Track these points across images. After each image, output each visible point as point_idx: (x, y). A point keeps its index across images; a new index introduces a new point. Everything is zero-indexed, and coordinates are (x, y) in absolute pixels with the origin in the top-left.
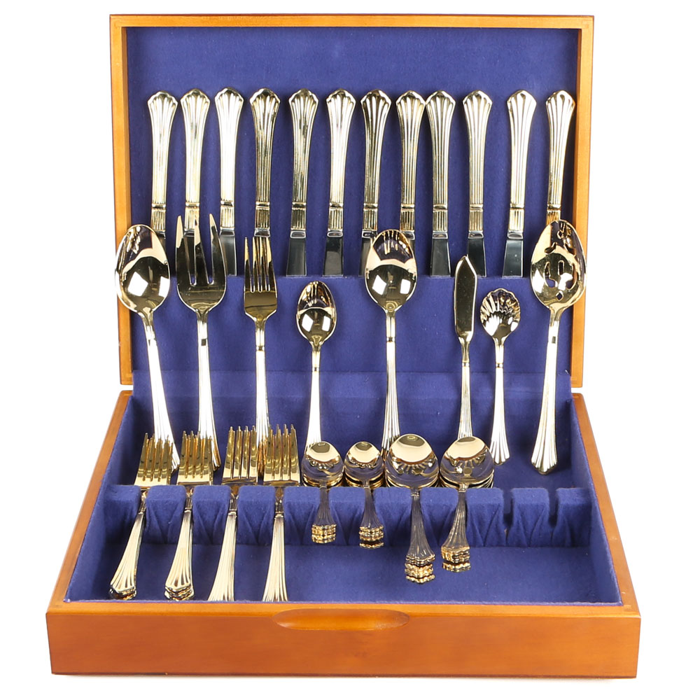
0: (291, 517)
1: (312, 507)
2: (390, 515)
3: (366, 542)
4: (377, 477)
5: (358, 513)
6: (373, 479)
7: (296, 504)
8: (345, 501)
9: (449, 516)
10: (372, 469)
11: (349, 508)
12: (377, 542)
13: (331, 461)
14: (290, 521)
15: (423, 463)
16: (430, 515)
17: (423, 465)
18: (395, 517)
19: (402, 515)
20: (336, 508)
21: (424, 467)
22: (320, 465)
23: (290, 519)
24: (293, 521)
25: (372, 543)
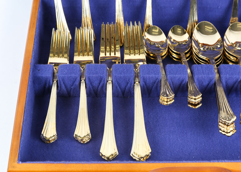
0: (144, 84)
1: (157, 79)
2: (202, 83)
3: (192, 104)
5: (184, 82)
6: (186, 51)
7: (148, 77)
8: (177, 76)
9: (237, 83)
10: (185, 45)
11: (179, 79)
12: (198, 104)
16: (226, 82)
18: (205, 84)
19: (210, 82)
20: (171, 79)
21: (216, 47)
22: (156, 43)
25: (195, 105)
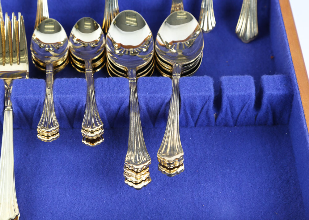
0: (20, 110)
1: (38, 101)
2: (110, 106)
3: (88, 140)
4: (99, 56)
5: (80, 105)
6: (96, 58)
7: (23, 99)
8: (68, 96)
9: (164, 106)
10: (94, 47)
11: (71, 102)
12: (98, 139)
13: (57, 43)
14: (19, 113)
15: (140, 48)
16: (147, 105)
17: (139, 49)
18: (114, 107)
19: (121, 105)
20: (60, 102)
21: (140, 51)
22: (47, 45)
23: (18, 111)
24: (21, 113)
25: (93, 141)
